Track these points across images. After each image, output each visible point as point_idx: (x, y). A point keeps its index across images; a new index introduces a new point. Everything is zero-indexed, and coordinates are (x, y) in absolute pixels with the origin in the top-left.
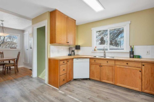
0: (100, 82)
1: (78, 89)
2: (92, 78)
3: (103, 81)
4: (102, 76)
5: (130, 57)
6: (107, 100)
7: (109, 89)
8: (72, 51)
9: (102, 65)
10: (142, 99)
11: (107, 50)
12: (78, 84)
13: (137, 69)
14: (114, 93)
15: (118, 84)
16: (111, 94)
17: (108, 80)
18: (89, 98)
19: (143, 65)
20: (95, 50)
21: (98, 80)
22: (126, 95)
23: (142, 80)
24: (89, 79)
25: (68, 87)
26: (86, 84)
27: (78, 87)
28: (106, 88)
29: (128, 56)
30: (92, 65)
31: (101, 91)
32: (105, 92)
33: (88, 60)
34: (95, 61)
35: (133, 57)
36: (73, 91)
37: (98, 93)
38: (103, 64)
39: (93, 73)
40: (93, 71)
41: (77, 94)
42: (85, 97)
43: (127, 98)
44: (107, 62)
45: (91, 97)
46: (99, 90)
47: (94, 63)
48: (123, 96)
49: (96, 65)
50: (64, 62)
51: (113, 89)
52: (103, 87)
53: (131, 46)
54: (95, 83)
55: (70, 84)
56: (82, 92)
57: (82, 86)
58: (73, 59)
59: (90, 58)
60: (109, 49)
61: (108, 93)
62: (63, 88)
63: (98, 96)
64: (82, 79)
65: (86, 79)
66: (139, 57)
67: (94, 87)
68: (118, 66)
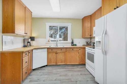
0: (56, 65)
1: (42, 76)
2: (49, 64)
3: (59, 64)
4: (57, 61)
5: (72, 45)
6: (67, 76)
7: (63, 68)
8: (28, 42)
9: (57, 52)
10: (80, 68)
11: (58, 41)
12: (39, 73)
13: (77, 52)
14: (68, 70)
15: (68, 64)
16: (66, 71)
17: (61, 62)
18: (55, 79)
19: (80, 49)
20: (49, 41)
21: (55, 64)
22: (73, 68)
23: (79, 58)
24: (47, 66)
25: (30, 79)
26: (46, 70)
27: (41, 75)
28: (62, 68)
29: (71, 45)
30: (49, 53)
31: (60, 71)
32: (62, 71)
33: (46, 50)
34: (52, 50)
35: (73, 45)
36: (39, 80)
37: (59, 74)
38: (59, 52)
39: (50, 60)
40: (50, 59)
41: (43, 81)
42: (52, 80)
43: (75, 70)
44: (61, 50)
45: (56, 78)
46: (58, 71)
47: (51, 52)
48: (72, 70)
49: (53, 53)
50: (26, 54)
51: (66, 67)
52: (59, 68)
53: (72, 39)
54: (52, 67)
55: (31, 75)
56: (47, 77)
57: (43, 73)
58: (32, 50)
59: (48, 48)
60: (59, 41)
61: (64, 71)
62: (25, 82)
63: (60, 76)
64: (40, 67)
65: (44, 66)
66: (76, 45)
67: (53, 71)
68: (68, 52)
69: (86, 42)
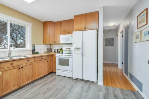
2: (4, 93)
16: (43, 86)
17: (28, 80)
19: (48, 57)
29: (31, 53)
38: (24, 65)
44: (28, 61)
53: (33, 45)
63: (44, 93)
69: (47, 48)
